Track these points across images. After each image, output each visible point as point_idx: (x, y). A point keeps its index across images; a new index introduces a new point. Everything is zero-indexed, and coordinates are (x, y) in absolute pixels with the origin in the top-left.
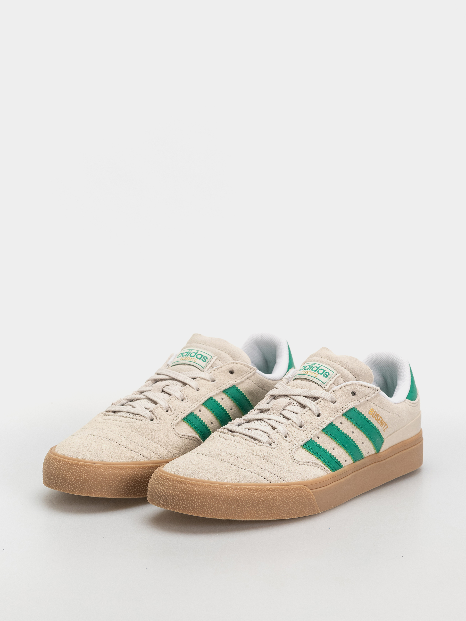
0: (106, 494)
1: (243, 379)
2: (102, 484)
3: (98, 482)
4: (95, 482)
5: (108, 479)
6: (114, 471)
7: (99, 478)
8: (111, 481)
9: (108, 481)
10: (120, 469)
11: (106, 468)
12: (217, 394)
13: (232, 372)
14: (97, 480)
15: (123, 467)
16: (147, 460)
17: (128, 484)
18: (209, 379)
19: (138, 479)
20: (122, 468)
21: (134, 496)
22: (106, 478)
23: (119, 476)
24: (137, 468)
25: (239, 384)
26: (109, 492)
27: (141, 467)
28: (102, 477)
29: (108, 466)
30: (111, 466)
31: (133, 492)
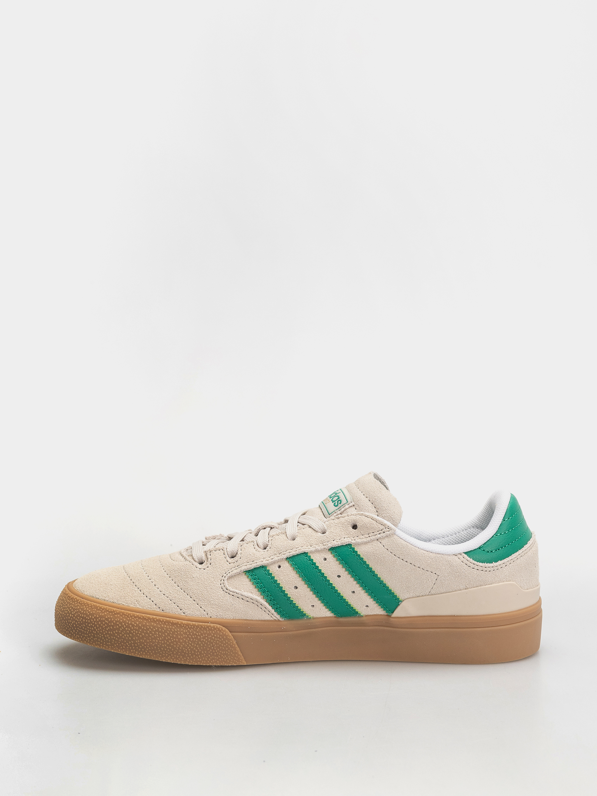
0: (87, 640)
1: (369, 539)
2: (81, 626)
3: (77, 622)
4: (74, 622)
5: (89, 621)
6: (99, 612)
7: (79, 618)
8: (93, 624)
9: (89, 623)
10: (109, 612)
11: (91, 606)
12: (317, 551)
13: (355, 527)
14: (76, 619)
15: (114, 611)
16: (158, 610)
17: (116, 635)
18: (317, 529)
19: (132, 632)
20: (112, 612)
21: (126, 653)
22: (87, 619)
23: (103, 621)
24: (135, 617)
25: (358, 544)
26: (90, 638)
27: (142, 618)
28: (82, 617)
29: (94, 605)
30: (98, 605)
31: (124, 647)
